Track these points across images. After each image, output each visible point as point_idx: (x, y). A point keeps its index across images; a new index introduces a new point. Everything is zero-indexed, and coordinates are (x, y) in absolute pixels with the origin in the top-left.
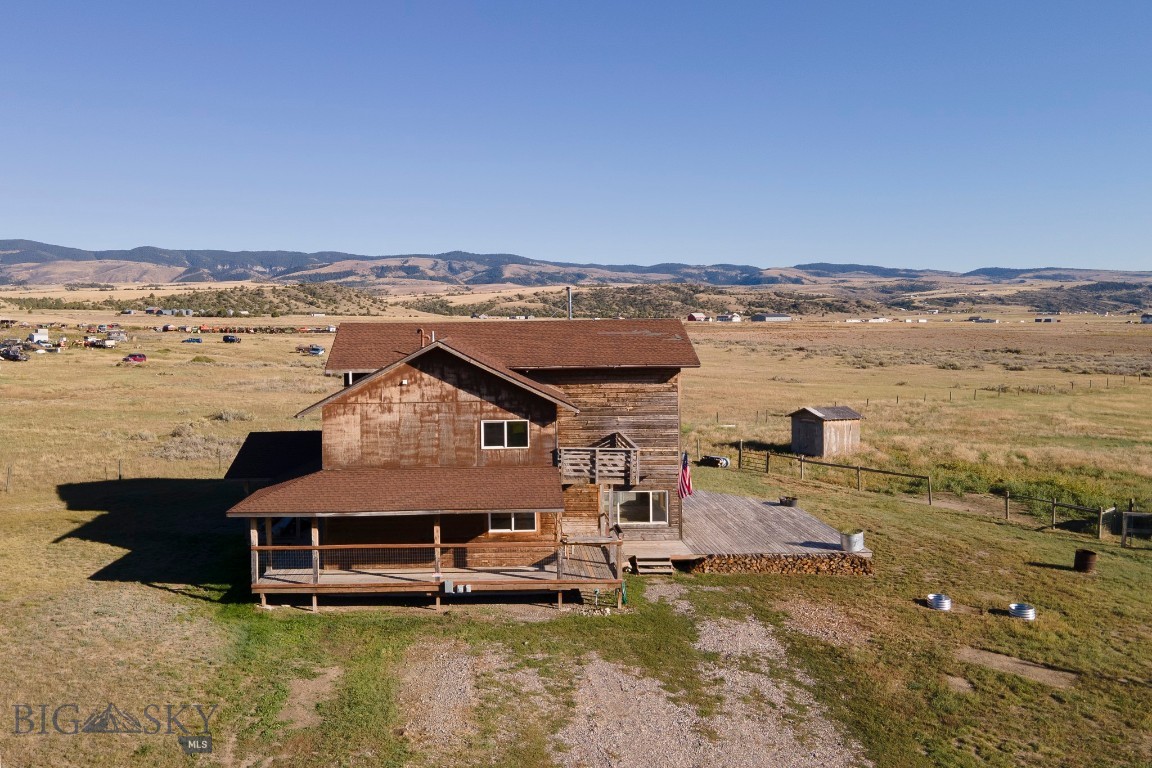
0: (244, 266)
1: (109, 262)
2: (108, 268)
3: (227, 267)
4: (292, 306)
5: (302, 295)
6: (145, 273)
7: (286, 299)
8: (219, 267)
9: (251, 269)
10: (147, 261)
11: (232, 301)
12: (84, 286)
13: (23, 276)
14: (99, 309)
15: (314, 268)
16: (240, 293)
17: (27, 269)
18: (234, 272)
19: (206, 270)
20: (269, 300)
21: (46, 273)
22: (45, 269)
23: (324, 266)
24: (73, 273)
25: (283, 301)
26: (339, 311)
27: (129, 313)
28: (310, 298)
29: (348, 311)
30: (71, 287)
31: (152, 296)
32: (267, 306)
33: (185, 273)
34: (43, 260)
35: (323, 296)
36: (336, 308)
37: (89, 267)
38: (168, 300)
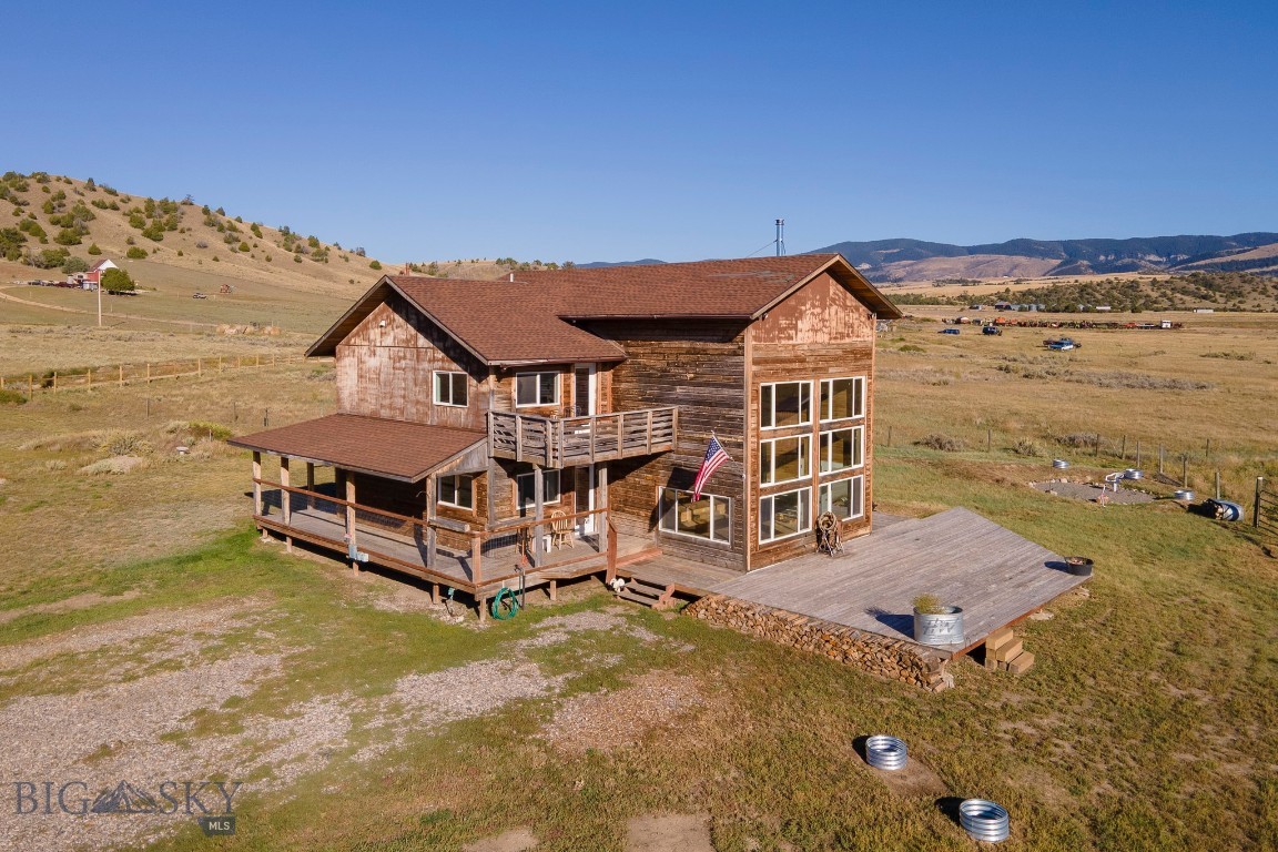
0: (1132, 255)
1: (981, 257)
2: (978, 264)
3: (1111, 257)
4: (1177, 301)
5: (1192, 287)
6: (1016, 267)
7: (1169, 292)
8: (1102, 258)
9: (1142, 259)
10: (1022, 255)
11: (1097, 295)
12: (951, 282)
13: (900, 273)
14: (952, 304)
15: (1229, 254)
16: (1108, 286)
17: (905, 267)
18: (1119, 263)
19: (1085, 262)
20: (1145, 293)
21: (920, 271)
22: (920, 266)
23: (1244, 251)
24: (945, 270)
25: (1164, 295)
26: (1242, 306)
27: (977, 308)
28: (1203, 291)
29: (1259, 306)
30: (938, 284)
31: (1008, 290)
32: (1142, 301)
33: (1059, 266)
34: (919, 257)
35: (1223, 288)
36: (1240, 302)
37: (960, 263)
38: (1024, 295)
